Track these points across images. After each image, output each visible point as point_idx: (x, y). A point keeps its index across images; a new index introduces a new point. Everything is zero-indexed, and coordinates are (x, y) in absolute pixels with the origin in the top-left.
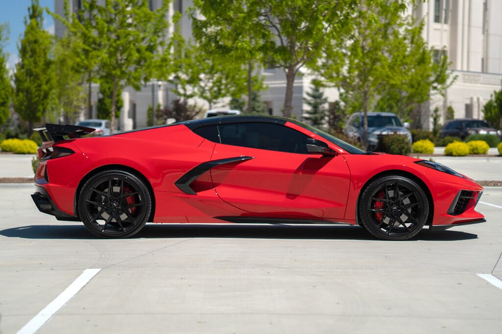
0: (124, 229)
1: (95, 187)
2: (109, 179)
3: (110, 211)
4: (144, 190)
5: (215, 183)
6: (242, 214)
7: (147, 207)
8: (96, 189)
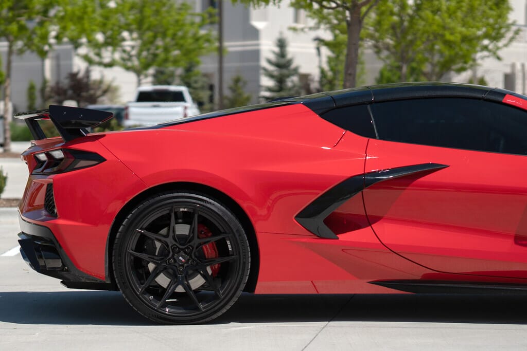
0: (201, 306)
1: (144, 227)
2: (171, 210)
3: (171, 271)
4: (238, 231)
5: (371, 216)
6: (425, 276)
7: (244, 263)
8: (146, 229)
